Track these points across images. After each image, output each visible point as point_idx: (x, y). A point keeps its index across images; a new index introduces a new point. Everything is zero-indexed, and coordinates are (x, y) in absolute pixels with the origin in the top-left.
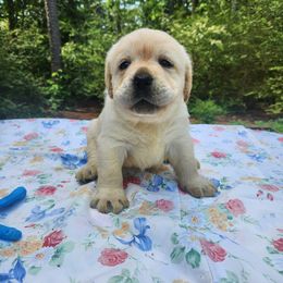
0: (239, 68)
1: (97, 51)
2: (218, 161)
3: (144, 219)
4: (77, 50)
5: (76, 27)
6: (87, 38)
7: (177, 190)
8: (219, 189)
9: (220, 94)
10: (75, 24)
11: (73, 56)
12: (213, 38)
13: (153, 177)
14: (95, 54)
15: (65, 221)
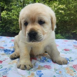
0: (70, 22)
1: (15, 14)
2: (67, 52)
3: (41, 71)
4: (7, 14)
5: (7, 5)
6: (11, 9)
7: (52, 62)
8: (69, 62)
9: (62, 32)
10: (7, 4)
11: (6, 16)
12: (61, 10)
13: (42, 57)
14: (15, 16)
15: (7, 72)
